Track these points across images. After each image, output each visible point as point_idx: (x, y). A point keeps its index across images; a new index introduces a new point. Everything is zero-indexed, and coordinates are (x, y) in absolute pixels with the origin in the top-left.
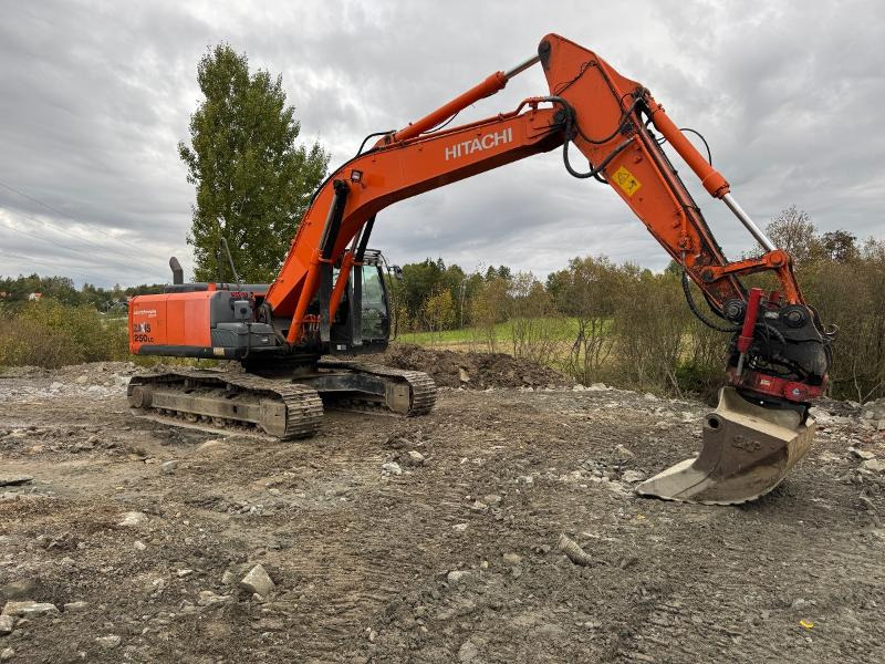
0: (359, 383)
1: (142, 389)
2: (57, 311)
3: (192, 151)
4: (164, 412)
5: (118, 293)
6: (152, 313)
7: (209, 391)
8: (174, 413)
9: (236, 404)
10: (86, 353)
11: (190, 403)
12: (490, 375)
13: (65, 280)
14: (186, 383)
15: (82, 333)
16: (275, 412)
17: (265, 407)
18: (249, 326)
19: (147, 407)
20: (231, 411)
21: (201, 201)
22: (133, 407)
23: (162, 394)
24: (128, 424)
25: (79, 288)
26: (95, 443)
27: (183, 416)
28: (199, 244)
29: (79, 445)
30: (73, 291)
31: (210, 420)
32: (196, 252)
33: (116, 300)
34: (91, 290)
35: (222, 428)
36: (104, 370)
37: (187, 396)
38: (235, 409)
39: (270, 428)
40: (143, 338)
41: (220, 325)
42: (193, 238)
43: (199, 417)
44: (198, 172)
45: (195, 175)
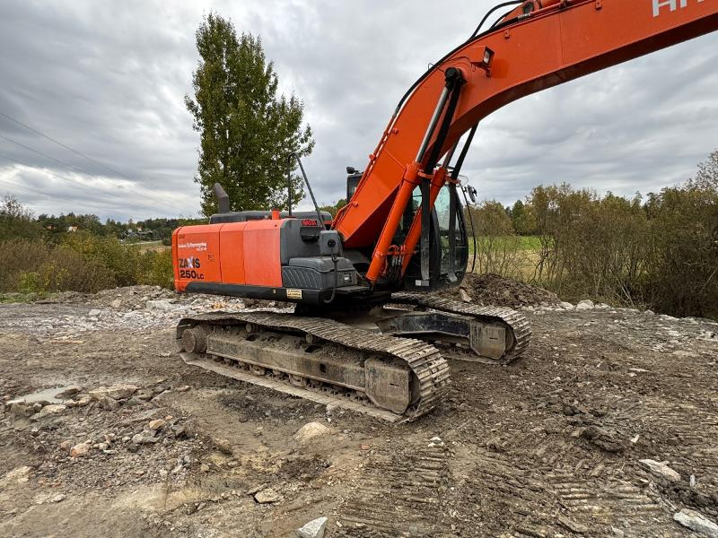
0: (439, 323)
1: (194, 332)
2: (90, 242)
3: (196, 103)
4: (221, 360)
5: (131, 226)
6: (202, 246)
7: (278, 339)
8: (234, 363)
9: (325, 361)
10: (116, 277)
11: (257, 354)
12: (487, 295)
13: (94, 217)
14: (249, 329)
15: (112, 259)
16: (389, 380)
17: (374, 371)
18: (335, 262)
19: (200, 352)
20: (315, 369)
21: (205, 146)
22: (183, 351)
23: (219, 339)
24: (185, 378)
25: (103, 222)
26: (159, 431)
27: (247, 367)
28: (204, 183)
29: (139, 438)
30: (100, 225)
31: (284, 376)
32: (202, 189)
33: (130, 231)
34: (113, 223)
35: (303, 388)
36: (135, 293)
37: (250, 344)
38: (323, 368)
39: (382, 399)
40: (190, 274)
41: (293, 261)
42: (200, 177)
43: (268, 371)
44: (201, 121)
45: (199, 124)
